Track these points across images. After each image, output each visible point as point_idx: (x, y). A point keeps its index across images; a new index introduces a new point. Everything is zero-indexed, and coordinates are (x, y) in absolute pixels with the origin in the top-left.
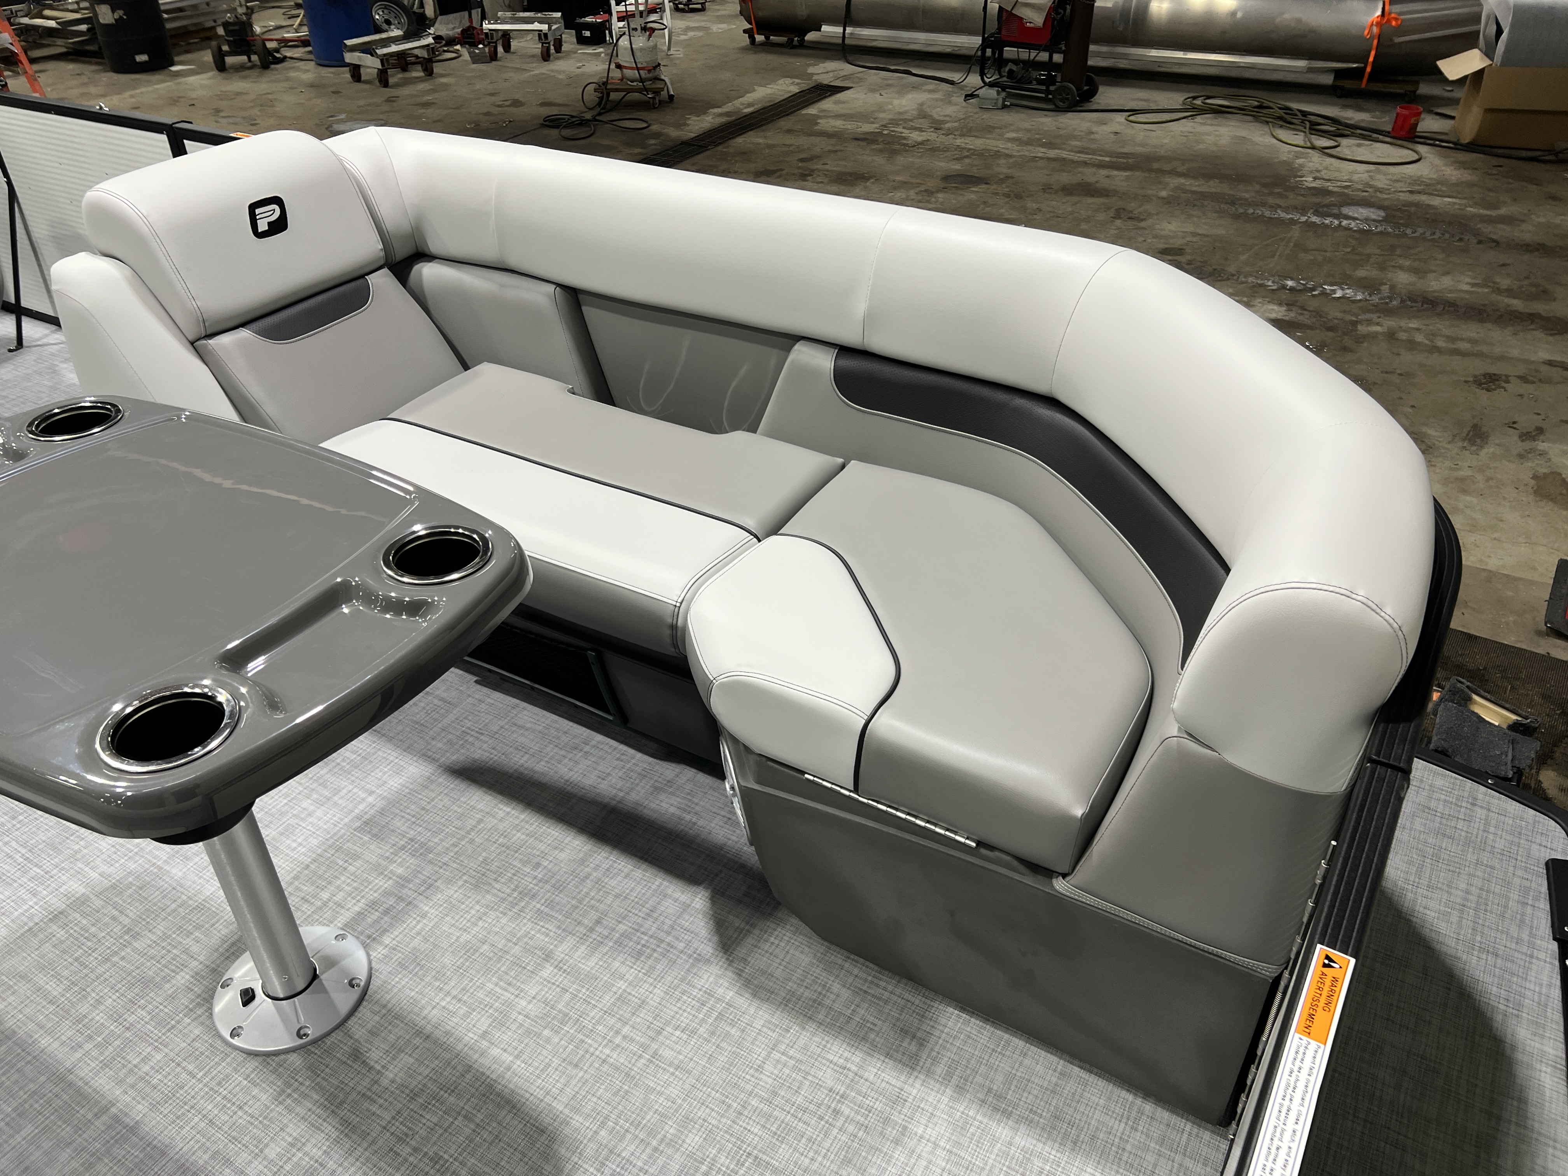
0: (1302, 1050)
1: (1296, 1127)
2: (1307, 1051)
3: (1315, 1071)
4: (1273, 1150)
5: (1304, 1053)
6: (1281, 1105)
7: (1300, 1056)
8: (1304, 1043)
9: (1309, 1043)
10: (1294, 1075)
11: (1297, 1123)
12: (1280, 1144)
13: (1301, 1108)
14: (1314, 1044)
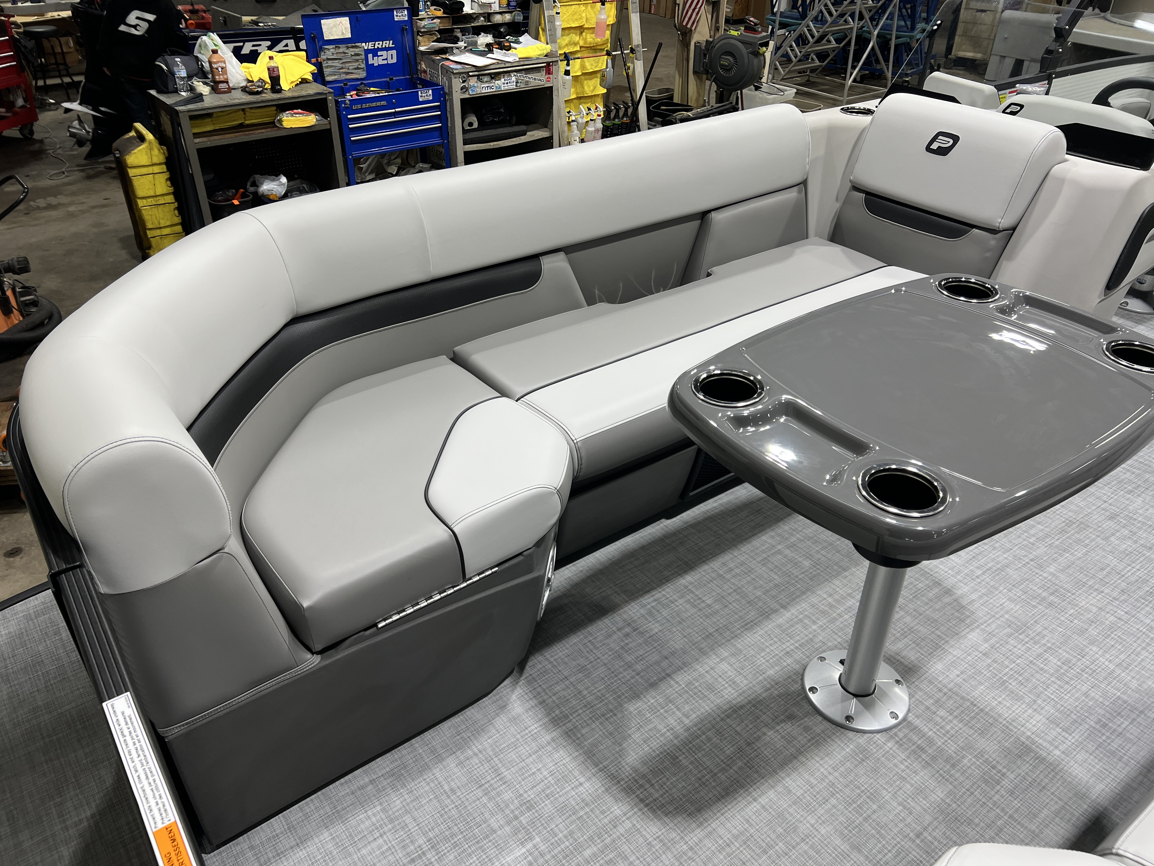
0: (164, 815)
1: (137, 774)
2: (160, 818)
3: (148, 812)
4: (140, 753)
5: (161, 814)
6: (153, 776)
7: (162, 810)
8: (166, 820)
9: (163, 823)
10: (158, 797)
11: (138, 776)
12: (140, 759)
13: (141, 785)
14: (160, 826)
